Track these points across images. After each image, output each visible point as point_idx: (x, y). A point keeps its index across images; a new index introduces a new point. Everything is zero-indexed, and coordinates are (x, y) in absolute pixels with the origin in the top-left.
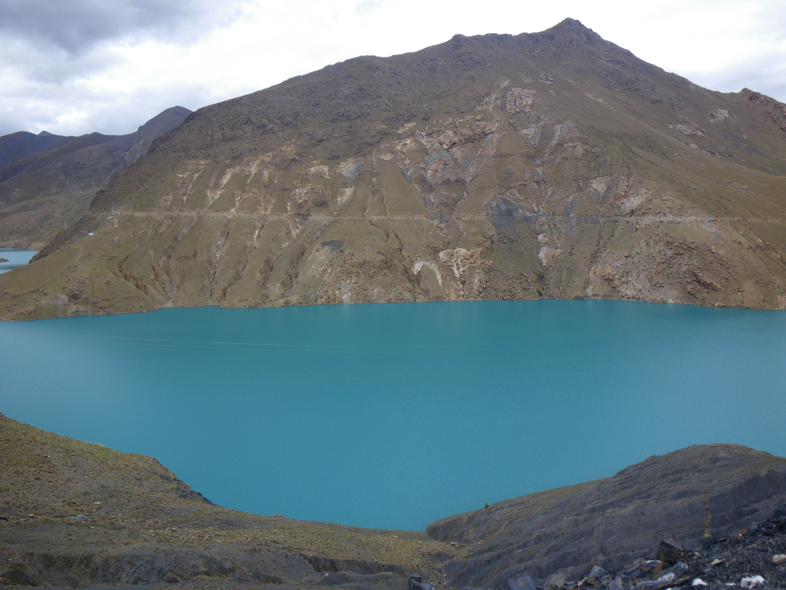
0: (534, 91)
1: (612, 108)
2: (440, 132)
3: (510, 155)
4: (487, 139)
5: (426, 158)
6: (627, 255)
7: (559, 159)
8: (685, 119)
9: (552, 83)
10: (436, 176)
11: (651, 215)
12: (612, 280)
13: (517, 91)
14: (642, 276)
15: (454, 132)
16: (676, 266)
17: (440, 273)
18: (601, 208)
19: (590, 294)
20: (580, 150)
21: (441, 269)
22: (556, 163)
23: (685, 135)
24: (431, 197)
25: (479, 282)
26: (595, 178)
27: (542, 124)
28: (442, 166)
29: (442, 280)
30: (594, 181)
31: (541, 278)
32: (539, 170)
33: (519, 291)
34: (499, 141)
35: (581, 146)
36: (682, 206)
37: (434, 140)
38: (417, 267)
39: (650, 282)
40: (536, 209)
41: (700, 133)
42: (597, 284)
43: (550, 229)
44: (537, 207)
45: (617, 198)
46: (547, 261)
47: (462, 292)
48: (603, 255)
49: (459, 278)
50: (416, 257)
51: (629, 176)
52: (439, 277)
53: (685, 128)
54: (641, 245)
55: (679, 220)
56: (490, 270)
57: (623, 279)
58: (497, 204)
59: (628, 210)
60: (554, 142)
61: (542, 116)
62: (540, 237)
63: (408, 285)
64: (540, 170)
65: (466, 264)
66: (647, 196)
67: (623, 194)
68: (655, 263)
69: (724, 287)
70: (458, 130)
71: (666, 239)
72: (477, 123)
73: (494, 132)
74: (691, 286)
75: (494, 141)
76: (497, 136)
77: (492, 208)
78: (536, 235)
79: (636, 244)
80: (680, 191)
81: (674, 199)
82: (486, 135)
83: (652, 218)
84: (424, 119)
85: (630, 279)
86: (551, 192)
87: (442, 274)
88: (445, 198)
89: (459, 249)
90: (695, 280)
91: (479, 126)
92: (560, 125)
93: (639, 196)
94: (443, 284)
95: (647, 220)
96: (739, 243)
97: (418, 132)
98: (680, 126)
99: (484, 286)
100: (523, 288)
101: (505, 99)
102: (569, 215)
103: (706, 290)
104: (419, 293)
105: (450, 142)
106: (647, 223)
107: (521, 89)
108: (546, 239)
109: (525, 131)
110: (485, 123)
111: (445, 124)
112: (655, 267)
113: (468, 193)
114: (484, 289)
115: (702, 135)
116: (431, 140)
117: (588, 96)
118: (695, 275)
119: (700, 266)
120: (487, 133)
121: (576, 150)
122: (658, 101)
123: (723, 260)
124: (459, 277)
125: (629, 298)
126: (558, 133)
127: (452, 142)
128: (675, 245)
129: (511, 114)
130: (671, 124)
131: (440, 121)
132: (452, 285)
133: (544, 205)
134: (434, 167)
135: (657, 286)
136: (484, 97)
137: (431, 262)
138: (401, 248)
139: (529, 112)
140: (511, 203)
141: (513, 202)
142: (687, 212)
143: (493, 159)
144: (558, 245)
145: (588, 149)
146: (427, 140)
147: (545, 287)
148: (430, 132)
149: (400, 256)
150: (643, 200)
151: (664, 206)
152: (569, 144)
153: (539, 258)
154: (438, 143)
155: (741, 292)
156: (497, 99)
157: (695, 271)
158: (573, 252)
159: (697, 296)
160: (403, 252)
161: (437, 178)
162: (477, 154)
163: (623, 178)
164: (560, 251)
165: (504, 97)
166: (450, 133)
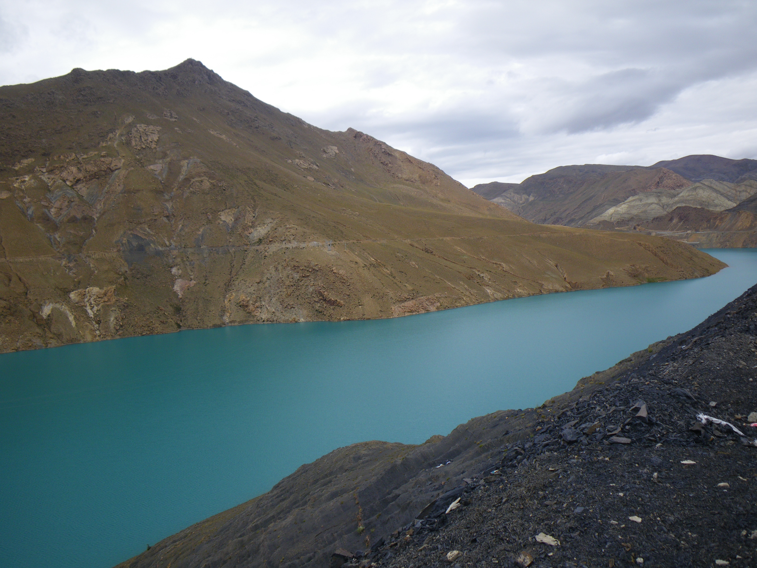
0: (159, 128)
1: (235, 144)
2: (62, 169)
3: (138, 191)
4: (113, 175)
5: (49, 196)
6: (258, 281)
7: (187, 194)
8: (302, 154)
9: (176, 120)
10: (61, 214)
11: (277, 242)
12: (247, 306)
13: (142, 127)
14: (274, 300)
15: (78, 168)
16: (304, 287)
17: (73, 314)
18: (231, 238)
19: (227, 321)
20: (207, 184)
21: (73, 310)
22: (184, 197)
23: (303, 168)
24: (57, 236)
25: (115, 321)
26: (223, 210)
27: (168, 159)
28: (66, 203)
29: (75, 322)
30: (222, 213)
31: (178, 310)
32: (168, 205)
33: (157, 325)
34: (126, 177)
35: (208, 180)
36: (305, 233)
37: (57, 177)
38: (47, 310)
39: (281, 304)
40: (168, 243)
41: (315, 167)
42: (233, 311)
43: (183, 261)
44: (169, 241)
45: (246, 228)
46: (182, 293)
47: (98, 332)
48: (236, 283)
50: (44, 300)
51: (254, 208)
52: (71, 318)
53: (302, 163)
54: (271, 271)
55: (302, 245)
56: (126, 306)
57: (257, 304)
58: (128, 240)
59: (256, 239)
60: (181, 177)
61: (168, 152)
62: (174, 270)
63: (38, 330)
65: (100, 302)
66: (273, 225)
67: (251, 224)
68: (285, 287)
69: (347, 302)
70: (82, 167)
71: (292, 264)
72: (102, 159)
73: (120, 168)
74: (319, 305)
75: (121, 177)
76: (123, 172)
77: (123, 244)
78: (169, 269)
79: (266, 271)
80: (301, 219)
81: (297, 227)
82: (113, 171)
83: (278, 245)
84: (44, 155)
85: (263, 303)
86: (181, 225)
87: (75, 315)
88: (72, 237)
89: (91, 288)
90: (321, 299)
91: (104, 162)
92: (187, 161)
93: (265, 226)
94: (76, 326)
95: (274, 248)
96: (356, 262)
97: (37, 168)
98: (297, 160)
99: (121, 323)
100: (161, 322)
101: (131, 136)
102: (201, 247)
103: (332, 307)
104: (51, 338)
105: (74, 179)
106: (275, 250)
107: (146, 125)
108: (180, 272)
109: (152, 167)
110: (111, 159)
111: (67, 160)
112: (285, 290)
113: (96, 230)
114: (121, 326)
115: (317, 168)
116: (53, 176)
117: (212, 133)
118: (321, 294)
119: (324, 286)
120: (113, 169)
121: (203, 184)
122: (277, 138)
123: (344, 279)
124: (93, 317)
125: (264, 321)
126: (185, 168)
127: (77, 179)
128: (301, 268)
129: (137, 150)
130: (289, 159)
131: (62, 157)
132: (87, 326)
133: (175, 238)
134: (58, 204)
135: (288, 307)
136: (108, 133)
137: (61, 304)
138: (26, 291)
139: (155, 148)
140: (142, 239)
141: (144, 237)
142: (309, 238)
143: (121, 195)
144: (192, 277)
145: (215, 184)
146: (49, 176)
147: (183, 319)
148: (50, 168)
149: (26, 300)
150: (269, 229)
151: (288, 233)
152: (197, 179)
153: (175, 290)
154: (61, 179)
155: (362, 305)
156: (121, 135)
157: (321, 291)
158: (207, 282)
159: (325, 313)
160: (28, 296)
161: (61, 216)
162: (104, 191)
163: (249, 209)
164: (195, 282)
165: (129, 133)
166: (74, 169)
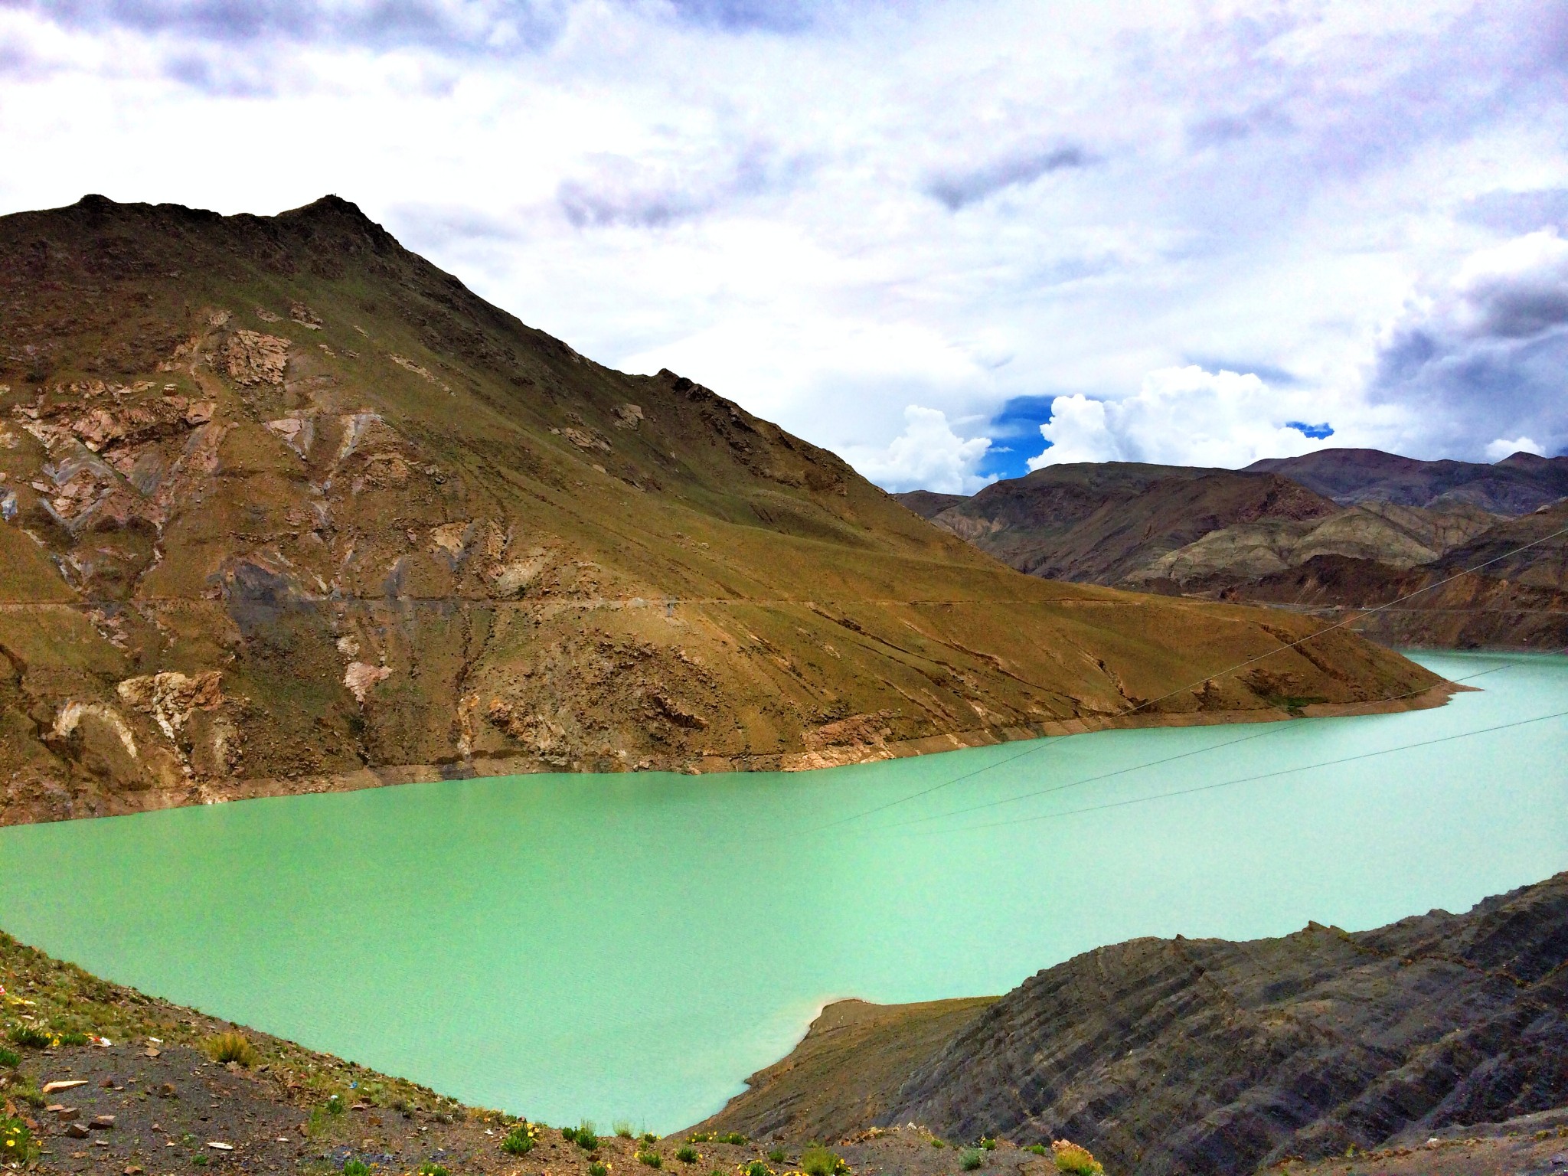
0: (286, 342)
1: (447, 389)
2: (77, 413)
3: (253, 472)
4: (193, 435)
5: (49, 470)
6: (528, 671)
7: (358, 487)
8: (577, 418)
9: (319, 328)
10: (79, 513)
11: (560, 595)
12: (507, 723)
13: (249, 337)
14: (562, 711)
15: (113, 414)
16: (624, 688)
17: (129, 729)
18: (459, 583)
19: (467, 751)
20: (401, 469)
21: (129, 721)
22: (354, 493)
23: (581, 447)
24: (73, 559)
25: (226, 745)
26: (439, 525)
27: (312, 411)
28: (90, 489)
29: (135, 746)
30: (438, 531)
31: (357, 726)
32: (318, 506)
33: (320, 757)
34: (223, 443)
35: (403, 461)
36: (616, 579)
37: (64, 431)
38: (67, 720)
39: (579, 721)
40: (324, 587)
41: (604, 445)
42: (478, 731)
43: (361, 625)
44: (327, 582)
45: (488, 563)
46: (364, 693)
47: (187, 769)
48: (482, 673)
49: (176, 739)
50: (61, 696)
51: (505, 524)
52: (127, 738)
53: (578, 436)
54: (553, 653)
55: (615, 604)
56: (246, 717)
57: (528, 719)
58: (237, 578)
59: (514, 587)
60: (345, 451)
61: (311, 395)
62: (343, 644)
63: (53, 762)
64: (322, 508)
65: (188, 706)
66: (547, 560)
67: (500, 557)
68: (583, 686)
69: (711, 721)
70: (122, 412)
71: (597, 640)
72: (168, 399)
73: (206, 422)
74: (655, 724)
75: (212, 441)
76: (216, 432)
77: (226, 584)
78: (332, 640)
79: (542, 652)
80: (605, 552)
81: (599, 567)
82: (191, 427)
83: (564, 601)
84: (31, 379)
85: (541, 718)
86: (351, 551)
87: (135, 732)
88: (108, 562)
89: (167, 675)
90: (660, 713)
91: (171, 406)
92: (353, 417)
93: (531, 561)
94: (139, 754)
95: (554, 607)
96: (724, 642)
97: (17, 408)
98: (569, 430)
99: (240, 751)
100: (327, 750)
101: (226, 353)
102: (397, 597)
103: (682, 730)
104: (85, 780)
105: (104, 437)
106: (556, 612)
107: (258, 334)
108: (357, 647)
109: (278, 424)
110: (186, 400)
111: (87, 396)
112: (584, 692)
113: (163, 551)
114: (241, 758)
115: (608, 449)
116: (53, 428)
117: (397, 361)
118: (659, 703)
119: (666, 687)
120: (192, 422)
121: (393, 468)
122: (525, 381)
123: (704, 675)
124: (173, 737)
125: (543, 754)
126: (351, 432)
127: (110, 437)
128: (617, 649)
129: (242, 386)
130: (555, 426)
131: (74, 388)
132: (163, 755)
133: (339, 578)
134: (71, 490)
135: (593, 728)
136: (174, 343)
137: (101, 707)
138: (17, 677)
139: (280, 384)
140: (268, 574)
141: (271, 571)
142: (627, 590)
143: (214, 479)
144: (383, 659)
145: (418, 468)
146: (45, 428)
147: (371, 745)
148: (48, 409)
149: (21, 696)
150: (540, 569)
151: (583, 579)
152: (378, 456)
153: (347, 685)
154: (74, 437)
155: (742, 728)
156: (204, 350)
157: (659, 696)
158: (416, 670)
159: (669, 741)
160: (24, 687)
161: (80, 516)
162: (174, 468)
163: (495, 526)
164: (390, 670)
165: (221, 346)
166: (104, 417)
